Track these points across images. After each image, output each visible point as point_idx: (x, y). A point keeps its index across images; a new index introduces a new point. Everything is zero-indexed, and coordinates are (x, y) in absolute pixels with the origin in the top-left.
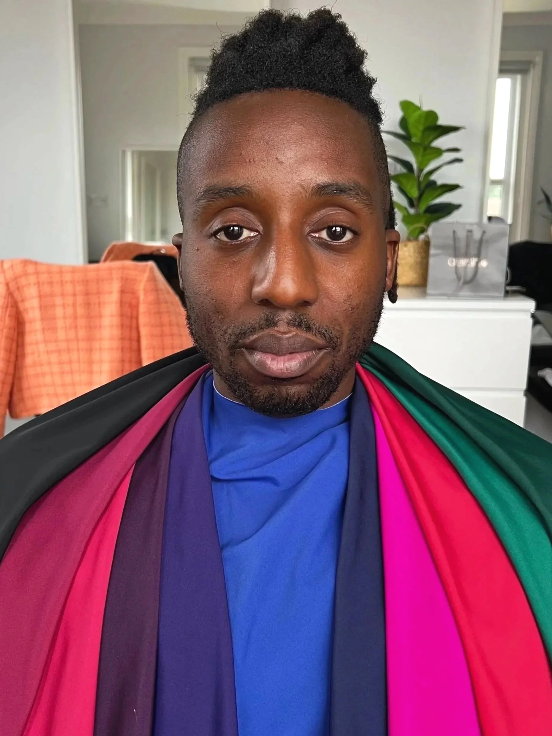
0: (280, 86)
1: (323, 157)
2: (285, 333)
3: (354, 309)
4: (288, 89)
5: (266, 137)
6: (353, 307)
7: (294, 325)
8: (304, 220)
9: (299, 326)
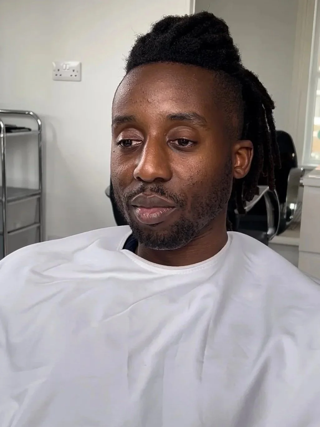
0: (155, 60)
1: (174, 99)
2: (149, 195)
3: (194, 184)
4: (160, 62)
5: (143, 89)
6: (194, 183)
7: (154, 191)
8: (165, 134)
9: (157, 192)
